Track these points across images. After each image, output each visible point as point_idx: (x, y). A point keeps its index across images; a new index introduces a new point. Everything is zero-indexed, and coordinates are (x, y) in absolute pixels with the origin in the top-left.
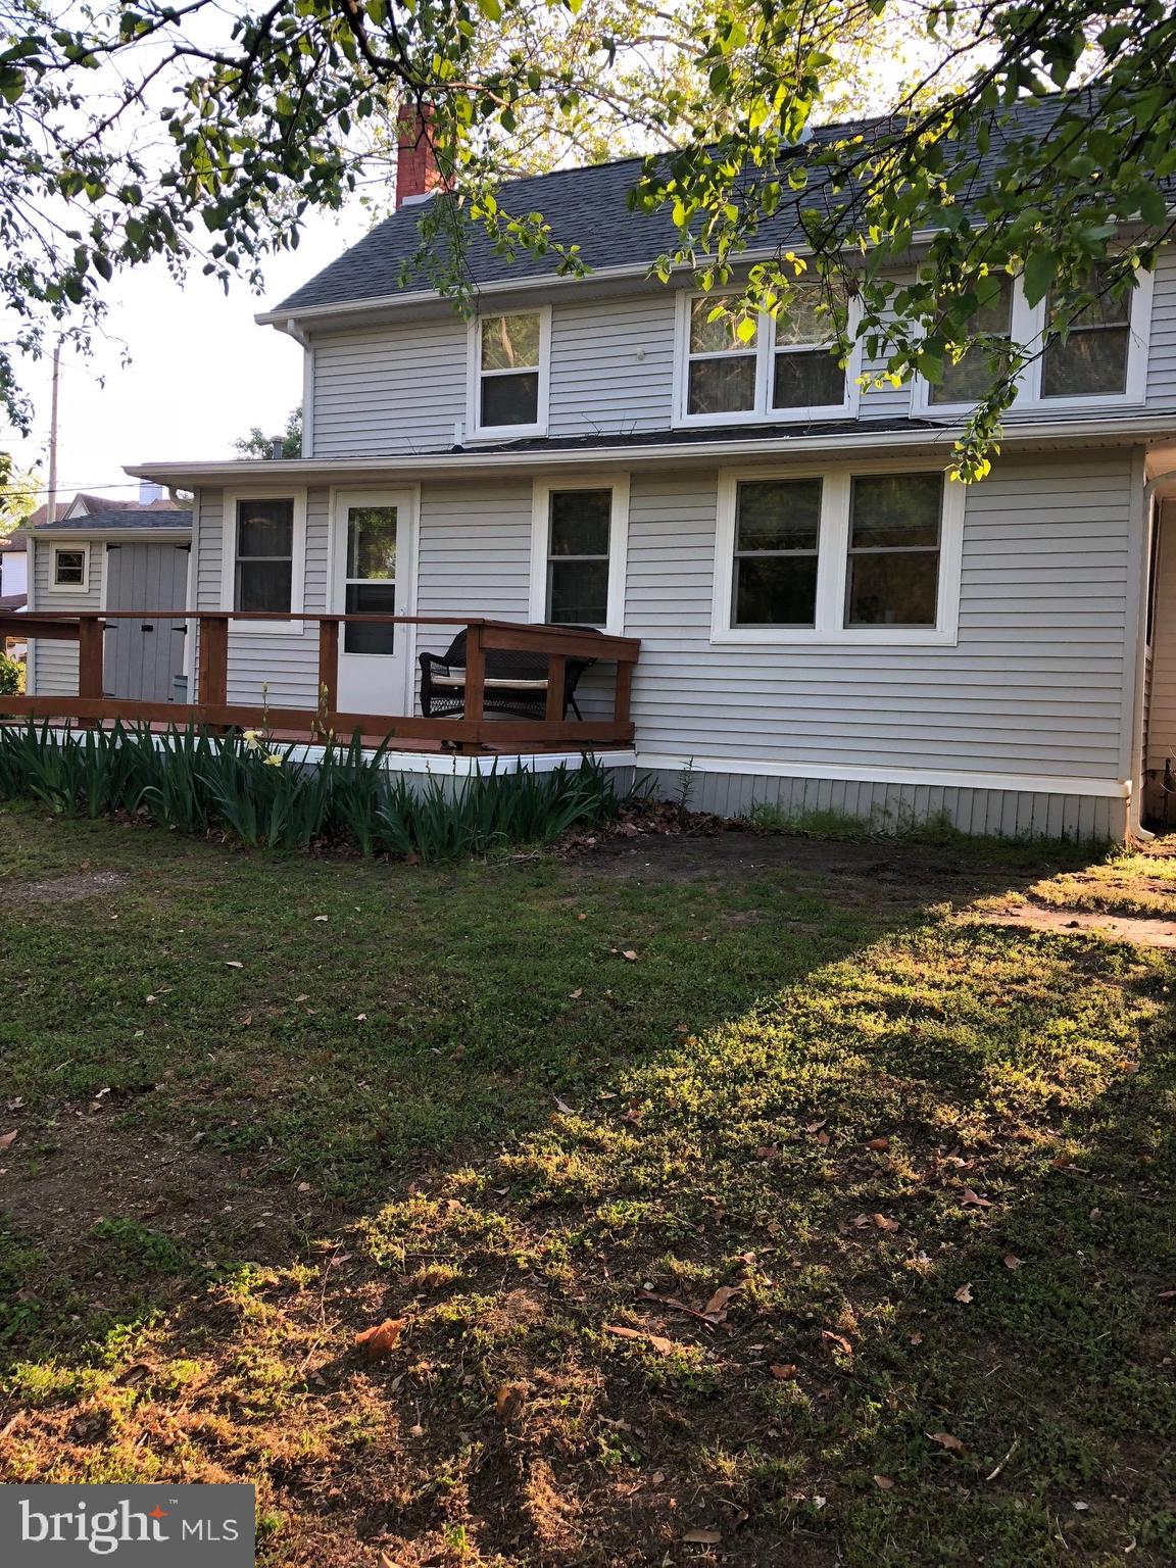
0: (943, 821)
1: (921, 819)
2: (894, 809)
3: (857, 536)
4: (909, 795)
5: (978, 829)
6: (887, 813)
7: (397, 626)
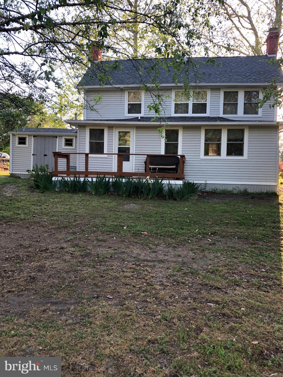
0: (246, 190)
1: (242, 190)
2: (237, 189)
3: (229, 140)
4: (239, 186)
5: (252, 191)
6: (235, 189)
7: (130, 156)
